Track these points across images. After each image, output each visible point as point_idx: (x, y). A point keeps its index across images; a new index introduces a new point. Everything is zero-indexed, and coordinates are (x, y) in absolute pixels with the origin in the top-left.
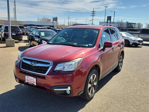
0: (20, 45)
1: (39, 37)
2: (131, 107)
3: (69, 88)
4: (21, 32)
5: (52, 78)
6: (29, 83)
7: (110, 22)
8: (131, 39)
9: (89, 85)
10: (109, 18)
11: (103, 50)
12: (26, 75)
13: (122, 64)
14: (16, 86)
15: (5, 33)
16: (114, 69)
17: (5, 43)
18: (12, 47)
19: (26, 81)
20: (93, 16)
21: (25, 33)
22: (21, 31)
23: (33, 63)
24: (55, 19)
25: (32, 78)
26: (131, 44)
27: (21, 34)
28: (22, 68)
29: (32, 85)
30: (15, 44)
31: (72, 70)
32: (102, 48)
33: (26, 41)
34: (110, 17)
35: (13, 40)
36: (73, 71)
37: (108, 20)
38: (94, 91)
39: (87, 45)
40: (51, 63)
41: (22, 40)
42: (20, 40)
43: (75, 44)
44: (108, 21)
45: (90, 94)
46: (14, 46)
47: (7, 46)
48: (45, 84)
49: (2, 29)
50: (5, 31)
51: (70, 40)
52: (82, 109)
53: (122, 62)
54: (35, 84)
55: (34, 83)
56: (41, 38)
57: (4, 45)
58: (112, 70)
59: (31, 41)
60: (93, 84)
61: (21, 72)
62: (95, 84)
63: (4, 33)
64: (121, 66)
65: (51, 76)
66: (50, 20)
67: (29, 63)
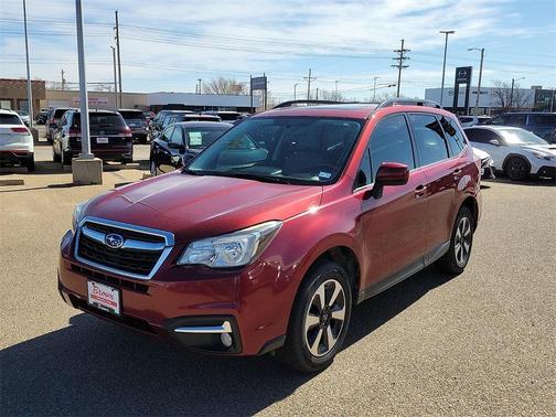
0: (121, 177)
1: (181, 149)
2: (462, 401)
3: (227, 327)
4: (126, 132)
5: (170, 289)
6: (99, 307)
7: (468, 87)
8: (535, 154)
9: (311, 320)
10: (464, 74)
11: (375, 193)
12: (90, 280)
13: (467, 247)
14: (72, 320)
15: (74, 135)
16: (427, 263)
17: (71, 172)
18: (92, 184)
19: (91, 301)
20: (400, 67)
21: (146, 136)
22: (127, 128)
23: (111, 239)
24: (260, 83)
25: (108, 290)
26: (534, 171)
27: (128, 139)
28: (80, 255)
29: (109, 315)
30: (104, 173)
31: (238, 263)
32: (370, 186)
33: (143, 165)
34: (468, 70)
35: (97, 159)
36: (243, 266)
37: (457, 83)
38: (332, 342)
39: (316, 179)
40: (169, 238)
41: (131, 161)
42: (126, 160)
43: (278, 173)
44: (461, 85)
45: (314, 350)
46: (101, 183)
47: (77, 183)
48: (146, 310)
49: (65, 123)
50: (72, 129)
51: (274, 158)
52: (280, 403)
53: (469, 239)
54: (117, 311)
55: (114, 308)
56: (188, 152)
57: (68, 178)
58: (420, 267)
59: (158, 165)
60: (330, 315)
61: (76, 269)
62: (339, 315)
63: (68, 136)
64: (467, 254)
65: (168, 284)
66: (240, 88)
67: (100, 238)
